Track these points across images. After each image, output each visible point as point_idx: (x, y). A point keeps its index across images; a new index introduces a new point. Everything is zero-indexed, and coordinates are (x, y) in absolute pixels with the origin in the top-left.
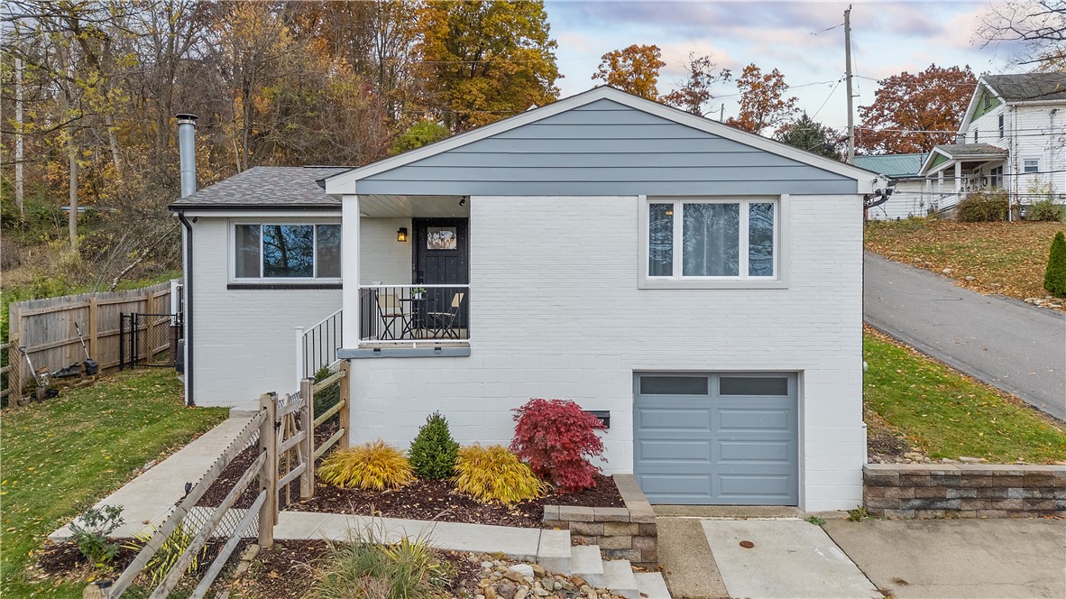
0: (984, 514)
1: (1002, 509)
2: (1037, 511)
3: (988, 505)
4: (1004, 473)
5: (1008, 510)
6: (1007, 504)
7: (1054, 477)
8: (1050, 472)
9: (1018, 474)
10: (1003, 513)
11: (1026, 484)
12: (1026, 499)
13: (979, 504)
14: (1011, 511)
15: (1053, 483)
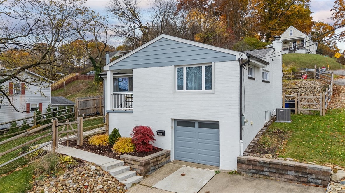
0: (278, 179)
1: (285, 178)
2: (300, 181)
3: (280, 176)
4: (286, 164)
5: (288, 179)
6: (287, 177)
7: (308, 169)
8: (305, 166)
9: (292, 165)
10: (286, 180)
11: (295, 170)
12: (295, 176)
13: (276, 175)
14: (289, 180)
15: (307, 171)
